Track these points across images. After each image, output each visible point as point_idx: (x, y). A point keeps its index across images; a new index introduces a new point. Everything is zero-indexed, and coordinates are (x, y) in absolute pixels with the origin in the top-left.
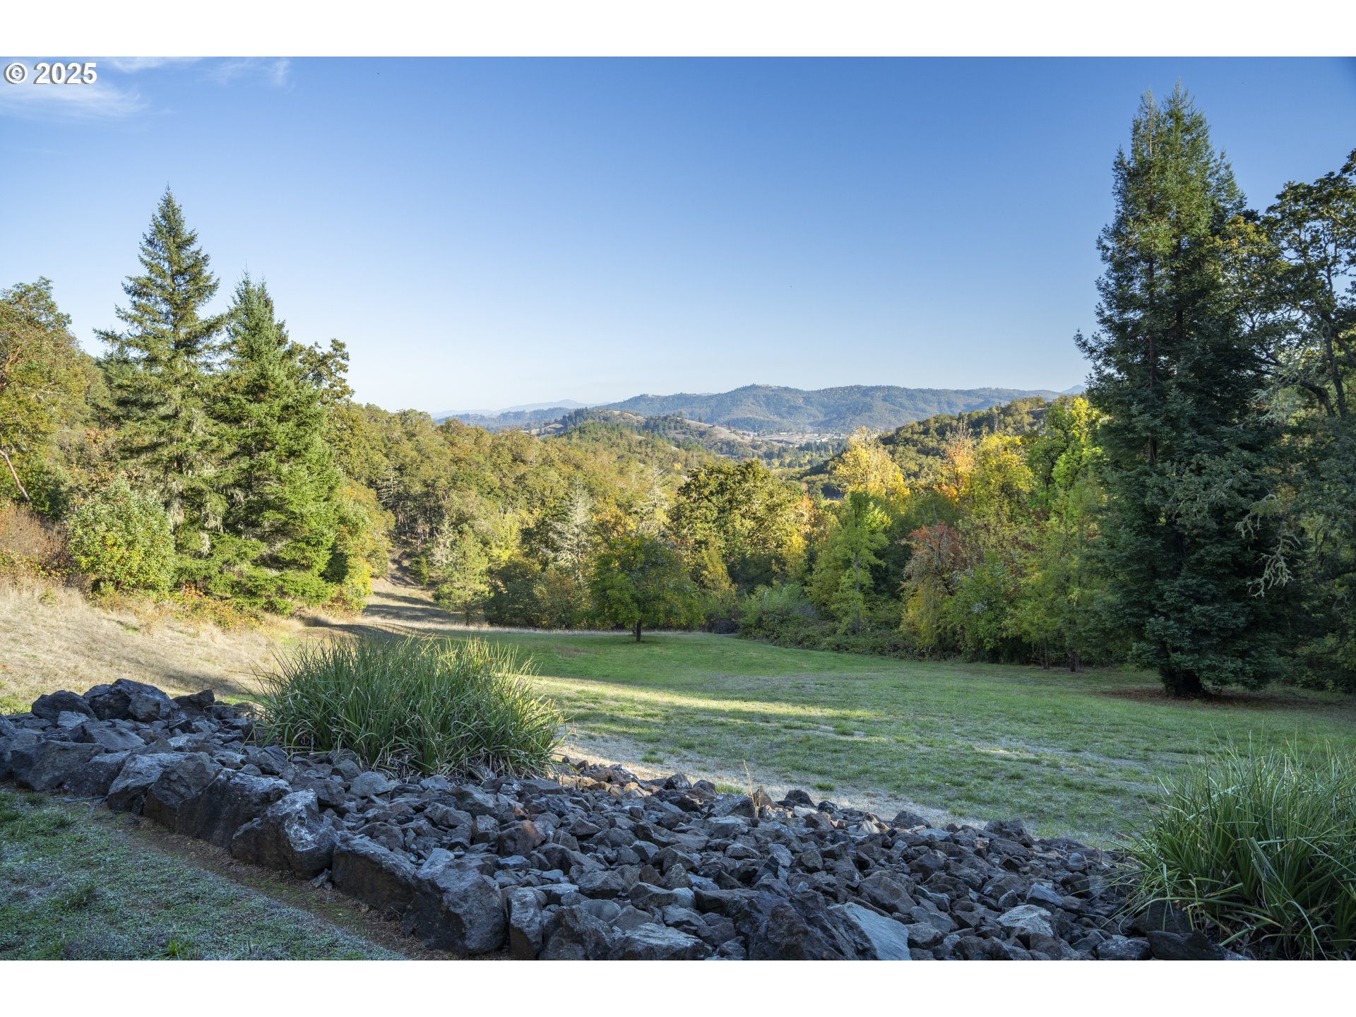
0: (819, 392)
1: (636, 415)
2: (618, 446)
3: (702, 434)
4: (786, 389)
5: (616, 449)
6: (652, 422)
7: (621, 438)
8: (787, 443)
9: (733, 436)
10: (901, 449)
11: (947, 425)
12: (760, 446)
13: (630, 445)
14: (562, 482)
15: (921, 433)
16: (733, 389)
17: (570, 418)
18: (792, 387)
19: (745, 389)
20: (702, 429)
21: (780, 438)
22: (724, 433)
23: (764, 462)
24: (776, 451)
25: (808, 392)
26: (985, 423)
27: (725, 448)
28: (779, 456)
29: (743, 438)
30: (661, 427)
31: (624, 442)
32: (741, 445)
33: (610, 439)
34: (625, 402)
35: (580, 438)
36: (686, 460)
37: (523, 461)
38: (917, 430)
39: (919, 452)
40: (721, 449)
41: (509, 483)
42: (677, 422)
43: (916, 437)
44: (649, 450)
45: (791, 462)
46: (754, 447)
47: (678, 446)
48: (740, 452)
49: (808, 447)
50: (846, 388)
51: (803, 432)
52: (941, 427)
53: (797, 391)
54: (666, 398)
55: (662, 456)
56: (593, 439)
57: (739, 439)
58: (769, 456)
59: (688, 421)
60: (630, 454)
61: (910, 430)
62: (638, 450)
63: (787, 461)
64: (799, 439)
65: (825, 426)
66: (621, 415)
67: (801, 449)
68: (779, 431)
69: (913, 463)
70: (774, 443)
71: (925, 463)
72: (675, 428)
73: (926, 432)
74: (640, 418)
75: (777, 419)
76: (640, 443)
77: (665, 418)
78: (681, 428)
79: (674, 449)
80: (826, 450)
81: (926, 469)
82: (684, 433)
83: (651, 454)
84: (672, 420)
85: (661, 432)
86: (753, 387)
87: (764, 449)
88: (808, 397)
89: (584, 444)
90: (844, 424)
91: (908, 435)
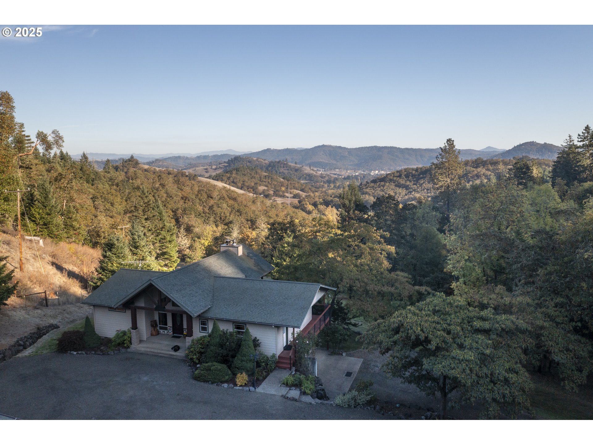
0: (356, 149)
1: (265, 160)
2: (255, 178)
3: (296, 170)
4: (340, 147)
5: (254, 179)
6: (272, 164)
7: (257, 174)
8: (339, 175)
9: (312, 172)
10: (387, 184)
11: (410, 173)
12: (325, 177)
13: (260, 178)
14: (228, 208)
15: (398, 177)
16: (313, 147)
17: (232, 161)
18: (342, 146)
19: (319, 147)
20: (297, 168)
21: (336, 173)
22: (307, 170)
23: (326, 185)
24: (332, 179)
25: (350, 149)
26: (428, 173)
27: (308, 178)
28: (334, 182)
29: (316, 173)
30: (276, 166)
31: (257, 176)
32: (315, 176)
33: (251, 174)
34: (259, 152)
35: (237, 174)
36: (287, 185)
37: (212, 198)
38: (396, 175)
39: (396, 186)
40: (306, 178)
41: (206, 210)
42: (284, 164)
43: (395, 178)
44: (270, 180)
45: (339, 186)
46: (322, 177)
47: (284, 178)
48: (315, 180)
49: (348, 178)
50: (369, 147)
51: (347, 170)
52: (407, 174)
53: (345, 148)
54: (280, 151)
55: (276, 183)
56: (243, 174)
57: (315, 173)
58: (329, 182)
59: (290, 164)
60: (260, 182)
61: (393, 175)
62: (264, 180)
63: (338, 185)
64: (345, 173)
65: (358, 166)
66: (257, 160)
67: (345, 179)
68: (335, 168)
69: (392, 191)
70: (332, 175)
71: (398, 191)
72: (284, 167)
73: (400, 176)
74: (266, 162)
75: (335, 162)
76: (265, 176)
77: (279, 162)
78: (286, 167)
79: (282, 180)
80: (357, 179)
81: (398, 195)
82: (288, 170)
83: (270, 182)
84: (282, 163)
85: (276, 169)
86: (323, 146)
87: (327, 178)
88: (351, 151)
89: (239, 177)
90: (368, 166)
91: (392, 178)
